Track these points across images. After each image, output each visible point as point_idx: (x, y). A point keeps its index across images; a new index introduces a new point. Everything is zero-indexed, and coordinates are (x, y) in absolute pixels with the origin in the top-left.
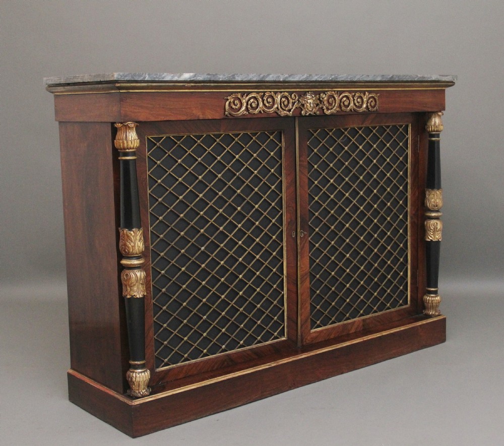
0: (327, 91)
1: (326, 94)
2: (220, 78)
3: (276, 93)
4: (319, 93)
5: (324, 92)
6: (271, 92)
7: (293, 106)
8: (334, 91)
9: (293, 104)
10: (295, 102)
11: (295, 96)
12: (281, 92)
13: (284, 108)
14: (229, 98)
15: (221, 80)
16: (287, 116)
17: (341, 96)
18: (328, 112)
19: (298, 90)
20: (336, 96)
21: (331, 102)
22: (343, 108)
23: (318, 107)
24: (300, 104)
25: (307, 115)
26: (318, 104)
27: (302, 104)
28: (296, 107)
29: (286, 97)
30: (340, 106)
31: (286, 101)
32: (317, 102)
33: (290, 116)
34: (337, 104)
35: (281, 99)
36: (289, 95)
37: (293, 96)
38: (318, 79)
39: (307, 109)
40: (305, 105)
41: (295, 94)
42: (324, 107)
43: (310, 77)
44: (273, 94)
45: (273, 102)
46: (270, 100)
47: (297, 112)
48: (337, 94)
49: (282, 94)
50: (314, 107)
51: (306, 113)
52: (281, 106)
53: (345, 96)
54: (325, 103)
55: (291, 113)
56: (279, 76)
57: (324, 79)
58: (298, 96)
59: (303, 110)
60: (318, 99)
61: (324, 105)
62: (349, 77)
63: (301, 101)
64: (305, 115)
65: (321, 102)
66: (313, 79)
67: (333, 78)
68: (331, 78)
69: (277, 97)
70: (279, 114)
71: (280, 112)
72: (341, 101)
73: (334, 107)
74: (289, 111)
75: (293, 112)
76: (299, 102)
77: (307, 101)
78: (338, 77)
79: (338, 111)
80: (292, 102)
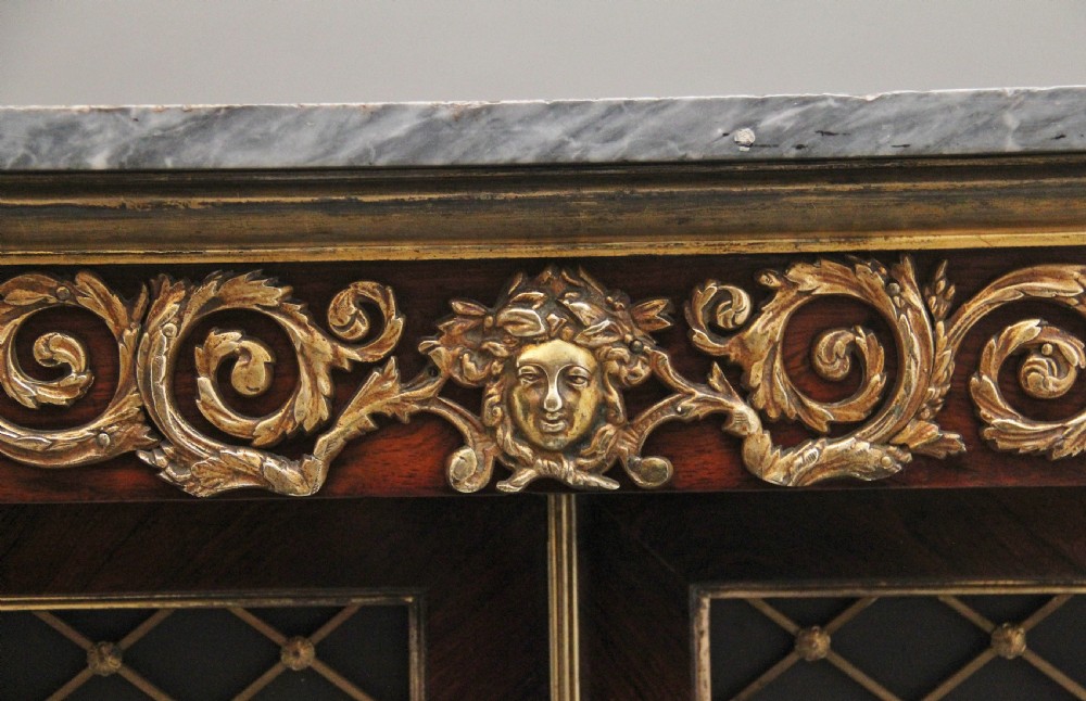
0: (782, 263)
3: (127, 282)
4: (678, 280)
5: (746, 272)
6: (66, 273)
7: (337, 404)
8: (890, 259)
9: (347, 380)
10: (361, 371)
11: (370, 308)
12: (195, 275)
13: (233, 422)
16: (262, 502)
17: (976, 308)
18: (780, 466)
19: (405, 252)
20: (909, 305)
21: (838, 369)
22: (1002, 419)
23: (658, 413)
24: (428, 389)
25: (506, 487)
26: (656, 388)
27: (451, 389)
28: (375, 416)
29: (257, 324)
30: (959, 406)
31: (261, 354)
32: (643, 371)
33: (304, 491)
34: (913, 371)
35: (195, 335)
36: (295, 297)
37: (344, 306)
38: (573, 152)
39: (520, 434)
40: (494, 393)
41: (367, 287)
42: (739, 407)
43: (473, 132)
44: (91, 294)
45: (92, 366)
46: (59, 347)
47: (399, 466)
48: (925, 282)
49: (210, 289)
50: (603, 411)
51: (502, 471)
52: (185, 398)
53: (1030, 307)
54: (756, 375)
55: (317, 464)
56: (63, 129)
57: (655, 140)
58: (401, 310)
59: (459, 441)
60: (662, 339)
61: (746, 394)
62: (1011, 120)
63: (442, 353)
64: (490, 487)
65: (696, 366)
66: (506, 154)
67: (778, 135)
68: (746, 136)
69: (143, 322)
70: (171, 473)
71: (182, 458)
72: (969, 354)
73: (876, 411)
74: (294, 446)
75: (336, 464)
76: (413, 365)
77: (510, 363)
78: (853, 121)
79: (923, 459)
80: (335, 373)
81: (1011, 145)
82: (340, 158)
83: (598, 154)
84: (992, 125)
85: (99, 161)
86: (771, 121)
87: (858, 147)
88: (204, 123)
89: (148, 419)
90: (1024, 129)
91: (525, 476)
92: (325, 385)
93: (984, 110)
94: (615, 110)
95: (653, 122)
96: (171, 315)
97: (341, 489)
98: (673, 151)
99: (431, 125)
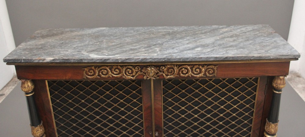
0: (167, 65)
1: (165, 67)
2: (71, 61)
3: (122, 66)
7: (136, 74)
8: (174, 65)
9: (137, 72)
10: (138, 72)
13: (129, 75)
14: (86, 69)
15: (72, 62)
16: (131, 79)
17: (180, 68)
18: (167, 77)
19: (140, 64)
20: (175, 68)
21: (170, 72)
22: (182, 75)
23: (158, 74)
24: (142, 73)
25: (148, 79)
26: (158, 73)
27: (144, 73)
28: (139, 74)
29: (130, 69)
30: (179, 74)
31: (131, 71)
32: (157, 72)
33: (134, 79)
34: (175, 72)
35: (126, 69)
36: (133, 67)
37: (136, 68)
38: (152, 61)
39: (149, 76)
40: (147, 73)
41: (138, 67)
42: (164, 74)
43: (145, 60)
44: (119, 67)
45: (119, 71)
46: (117, 70)
47: (140, 77)
48: (176, 66)
49: (127, 67)
50: (154, 74)
51: (148, 78)
52: (126, 73)
53: (183, 68)
54: (165, 72)
55: (135, 77)
56: (117, 60)
57: (157, 60)
58: (140, 68)
59: (144, 76)
60: (158, 70)
61: (164, 73)
62: (182, 59)
63: (143, 71)
64: (147, 79)
65: (161, 71)
66: (147, 61)
67: (166, 60)
68: (164, 60)
69: (123, 69)
70: (125, 78)
71: (125, 77)
72: (179, 71)
73: (173, 74)
74: (133, 76)
75: (136, 77)
76: (141, 71)
77: (148, 72)
78: (171, 59)
79: (176, 77)
80: (136, 72)
81: (182, 61)
82: (136, 61)
83: (154, 61)
84: (180, 60)
85: (120, 62)
86: (165, 59)
87: (171, 61)
88: (127, 59)
89: (123, 75)
90: (182, 60)
91: (149, 78)
92: (135, 73)
93: (180, 59)
94: (155, 58)
95: (157, 59)
96: (124, 69)
97: (136, 78)
98: (159, 61)
99: (142, 59)
